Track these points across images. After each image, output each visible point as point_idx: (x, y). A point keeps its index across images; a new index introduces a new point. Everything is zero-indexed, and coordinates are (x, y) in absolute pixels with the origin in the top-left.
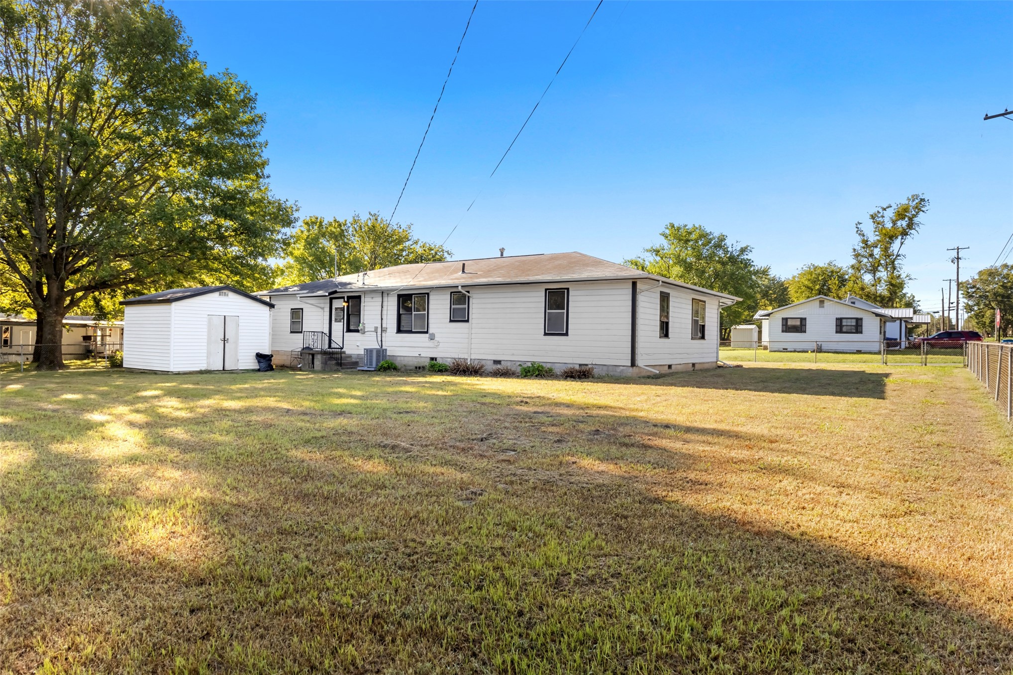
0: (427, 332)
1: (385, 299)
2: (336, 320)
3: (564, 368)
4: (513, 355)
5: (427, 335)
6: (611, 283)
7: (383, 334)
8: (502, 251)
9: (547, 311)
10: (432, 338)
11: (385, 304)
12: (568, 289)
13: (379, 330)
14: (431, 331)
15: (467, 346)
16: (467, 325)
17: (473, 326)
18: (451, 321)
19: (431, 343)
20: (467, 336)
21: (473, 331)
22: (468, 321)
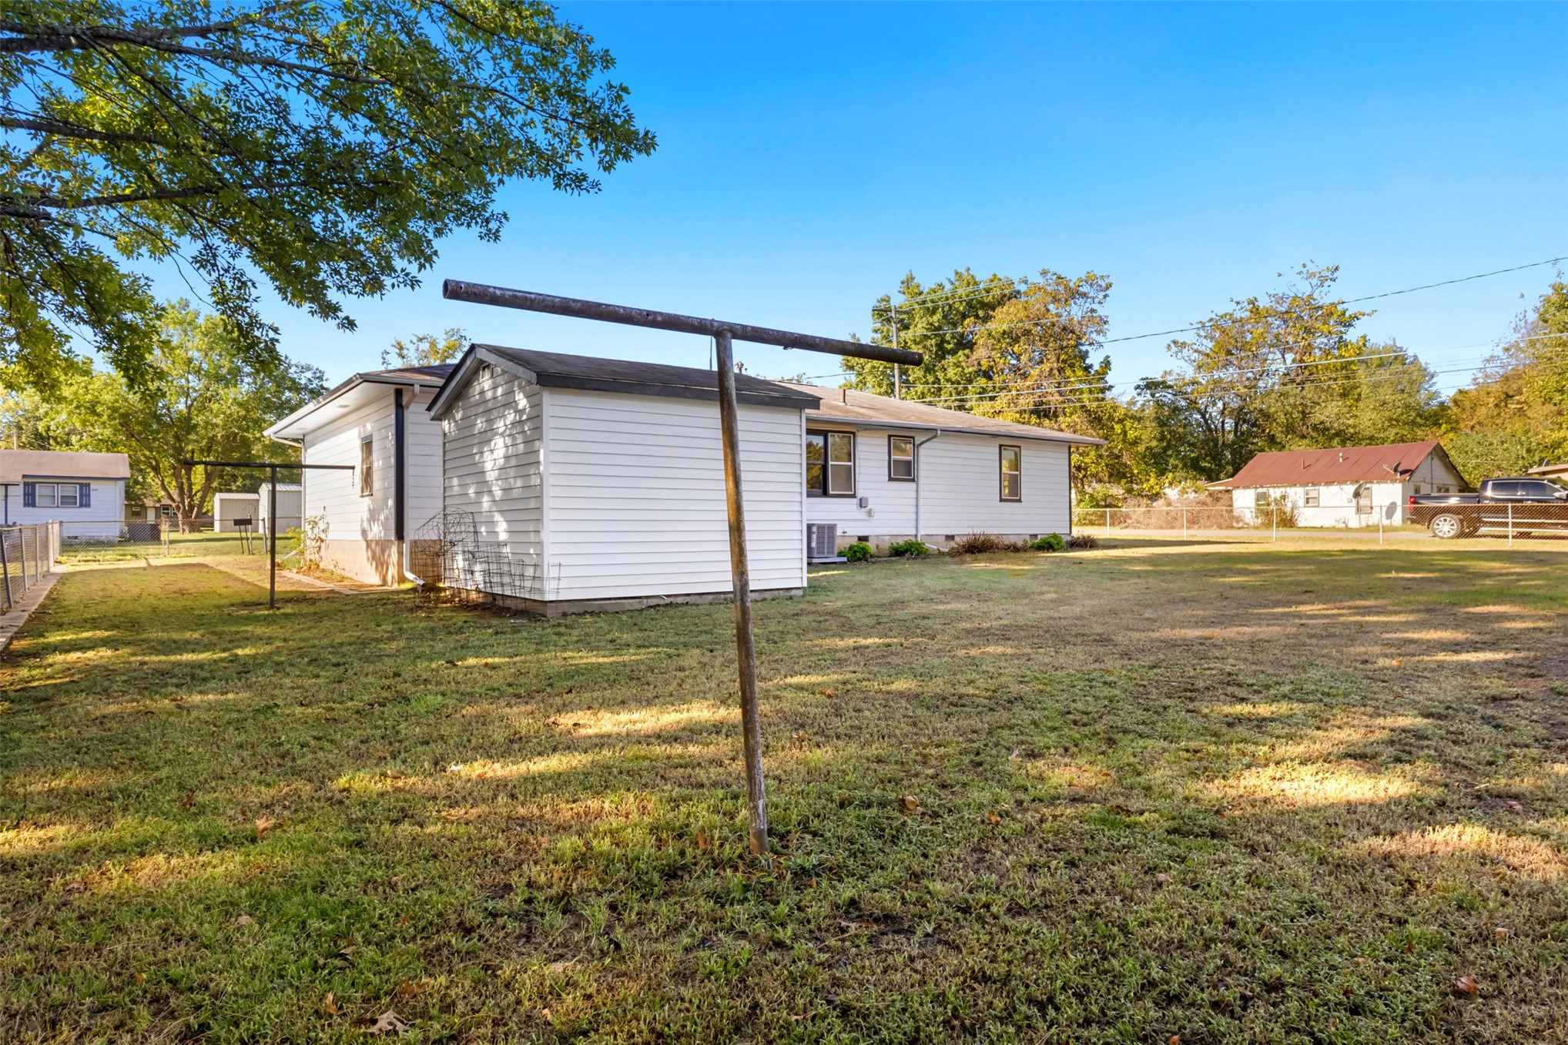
0: (854, 496)
4: (969, 527)
5: (855, 501)
9: (1003, 472)
10: (862, 504)
12: (1020, 447)
14: (859, 494)
15: (914, 516)
16: (913, 485)
17: (921, 487)
18: (890, 479)
19: (861, 514)
20: (914, 502)
21: (922, 494)
22: (913, 480)
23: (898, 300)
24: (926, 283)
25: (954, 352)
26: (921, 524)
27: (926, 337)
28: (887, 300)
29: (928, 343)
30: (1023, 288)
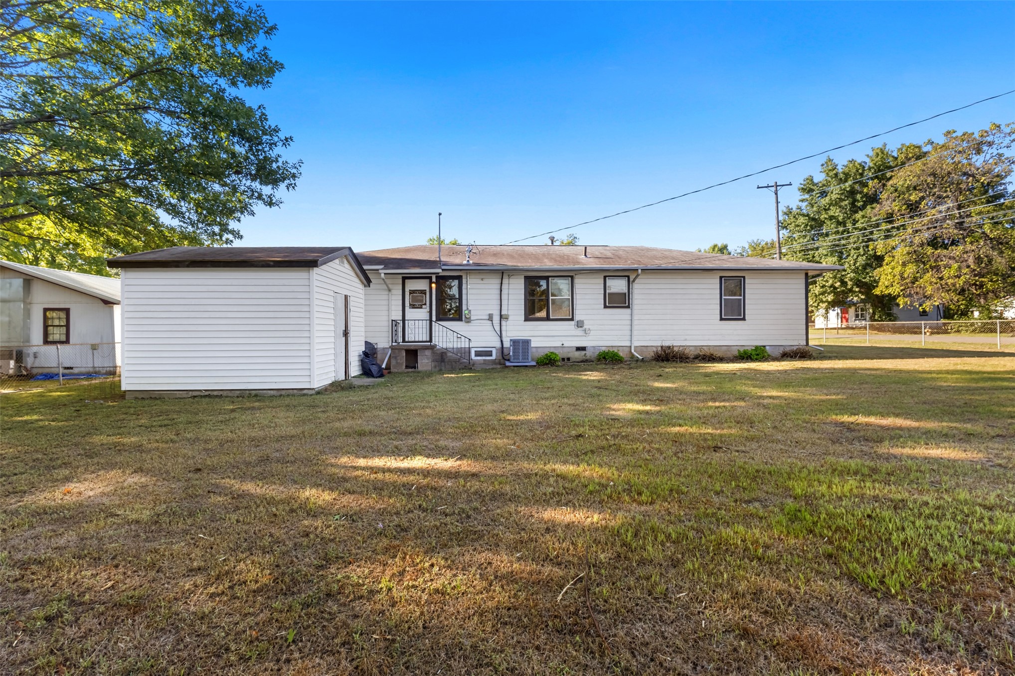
0: (572, 319)
1: (505, 281)
2: (413, 306)
3: (781, 350)
4: (686, 340)
5: (572, 323)
6: (786, 273)
7: (503, 323)
8: (552, 240)
9: (723, 297)
10: (580, 324)
11: (505, 286)
12: (744, 277)
13: (496, 319)
14: (578, 317)
15: (629, 333)
16: (628, 311)
17: (635, 312)
18: (605, 307)
19: (579, 332)
20: (629, 322)
21: (635, 317)
22: (628, 307)
23: (819, 177)
24: (841, 161)
25: (863, 208)
26: (634, 338)
27: (841, 200)
28: (811, 179)
29: (843, 204)
30: (928, 148)
